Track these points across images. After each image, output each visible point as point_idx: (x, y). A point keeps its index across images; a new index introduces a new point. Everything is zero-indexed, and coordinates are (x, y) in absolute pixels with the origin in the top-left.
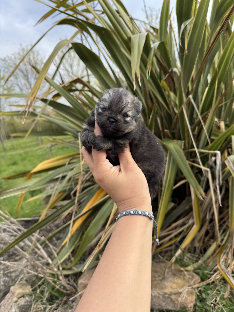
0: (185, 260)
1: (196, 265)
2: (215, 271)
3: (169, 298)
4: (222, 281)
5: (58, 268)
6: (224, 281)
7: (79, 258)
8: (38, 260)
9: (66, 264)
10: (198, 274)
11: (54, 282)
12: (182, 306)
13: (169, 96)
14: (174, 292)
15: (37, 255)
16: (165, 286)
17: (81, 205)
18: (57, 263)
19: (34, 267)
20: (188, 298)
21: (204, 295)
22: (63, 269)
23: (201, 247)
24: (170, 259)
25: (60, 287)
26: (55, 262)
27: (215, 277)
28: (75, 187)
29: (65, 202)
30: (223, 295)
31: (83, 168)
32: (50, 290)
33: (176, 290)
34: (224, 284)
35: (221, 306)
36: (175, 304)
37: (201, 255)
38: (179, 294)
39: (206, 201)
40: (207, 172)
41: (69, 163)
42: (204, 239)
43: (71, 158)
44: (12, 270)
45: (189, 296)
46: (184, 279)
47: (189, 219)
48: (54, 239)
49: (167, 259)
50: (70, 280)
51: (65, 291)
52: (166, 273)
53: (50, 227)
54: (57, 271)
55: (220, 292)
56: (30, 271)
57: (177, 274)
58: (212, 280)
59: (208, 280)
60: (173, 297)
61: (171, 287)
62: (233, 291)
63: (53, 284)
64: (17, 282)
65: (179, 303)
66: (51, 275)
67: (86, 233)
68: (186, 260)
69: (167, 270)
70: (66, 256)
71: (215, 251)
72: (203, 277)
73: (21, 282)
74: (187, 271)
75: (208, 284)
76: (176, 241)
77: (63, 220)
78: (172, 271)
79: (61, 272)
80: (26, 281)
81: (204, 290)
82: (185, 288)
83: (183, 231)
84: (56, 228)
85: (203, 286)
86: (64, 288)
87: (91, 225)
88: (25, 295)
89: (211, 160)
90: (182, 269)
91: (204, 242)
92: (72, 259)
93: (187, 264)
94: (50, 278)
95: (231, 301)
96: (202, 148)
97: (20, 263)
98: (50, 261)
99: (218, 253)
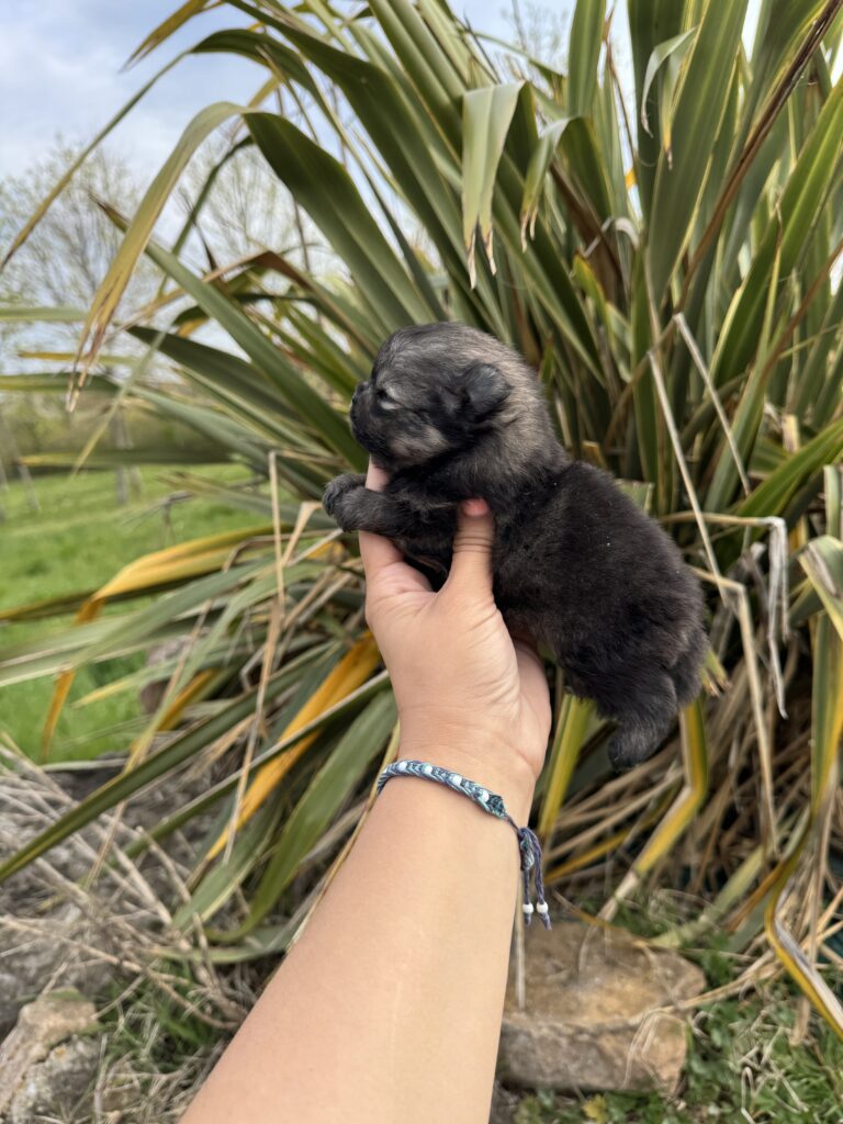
0: (650, 913)
1: (688, 932)
2: (758, 953)
3: (591, 1045)
4: (783, 987)
5: (192, 940)
6: (790, 987)
7: (269, 905)
8: (123, 911)
9: (223, 927)
10: (696, 961)
11: (177, 988)
12: (640, 1076)
13: (600, 319)
14: (610, 1026)
15: (116, 895)
16: (579, 1004)
17: (276, 714)
18: (191, 920)
19: (106, 935)
20: (662, 1046)
21: (717, 1038)
22: (213, 944)
23: (710, 865)
24: (598, 909)
25: (202, 1008)
26: (182, 916)
27: (758, 973)
28: (256, 650)
29: (219, 706)
30: (785, 1036)
31: (285, 581)
32: (165, 1020)
33: (617, 1017)
34: (790, 999)
35: (777, 1075)
36: (615, 1066)
37: (708, 895)
38: (629, 1033)
39: (728, 699)
40: (733, 594)
41: (234, 565)
42: (720, 837)
43: (241, 545)
44: (26, 947)
45: (663, 1039)
46: (647, 980)
47: (665, 767)
48: (180, 836)
49: (585, 910)
50: (238, 982)
51: (217, 1023)
52: (582, 959)
53: (165, 794)
54: (188, 952)
55: (774, 1024)
56: (93, 951)
57: (621, 963)
58: (747, 985)
59: (732, 984)
60: (608, 1044)
61: (600, 1008)
62: (820, 1021)
63: (175, 995)
64: (46, 991)
65: (629, 1064)
66: (167, 966)
67: (295, 814)
68: (654, 912)
69: (584, 949)
70: (223, 899)
71: (756, 883)
72: (714, 974)
73: (59, 990)
74: (656, 950)
75: (733, 998)
76: (619, 845)
77: (212, 769)
78: (602, 953)
79: (204, 954)
80: (79, 985)
81: (718, 1018)
82: (649, 1011)
83: (643, 809)
84: (187, 796)
85: (716, 1005)
86: (216, 1010)
87: (314, 785)
88: (75, 1037)
89: (750, 555)
90: (641, 944)
91: (717, 849)
92: (246, 908)
93: (657, 927)
94: (165, 976)
95: (815, 1059)
96: (719, 511)
97: (54, 921)
98: (164, 915)
99: (768, 890)
